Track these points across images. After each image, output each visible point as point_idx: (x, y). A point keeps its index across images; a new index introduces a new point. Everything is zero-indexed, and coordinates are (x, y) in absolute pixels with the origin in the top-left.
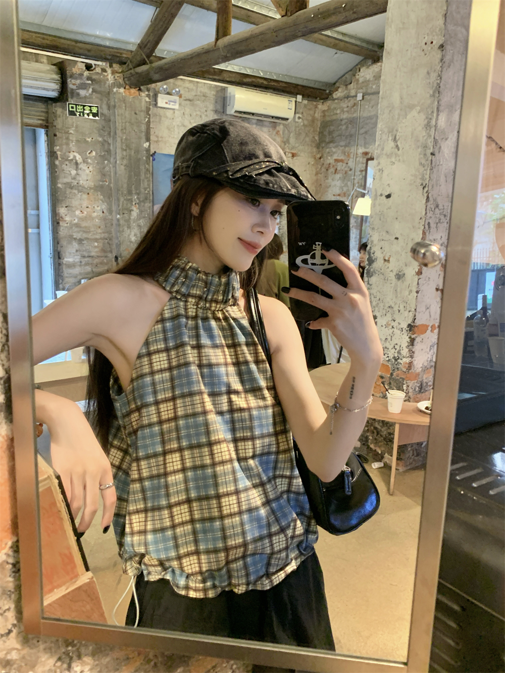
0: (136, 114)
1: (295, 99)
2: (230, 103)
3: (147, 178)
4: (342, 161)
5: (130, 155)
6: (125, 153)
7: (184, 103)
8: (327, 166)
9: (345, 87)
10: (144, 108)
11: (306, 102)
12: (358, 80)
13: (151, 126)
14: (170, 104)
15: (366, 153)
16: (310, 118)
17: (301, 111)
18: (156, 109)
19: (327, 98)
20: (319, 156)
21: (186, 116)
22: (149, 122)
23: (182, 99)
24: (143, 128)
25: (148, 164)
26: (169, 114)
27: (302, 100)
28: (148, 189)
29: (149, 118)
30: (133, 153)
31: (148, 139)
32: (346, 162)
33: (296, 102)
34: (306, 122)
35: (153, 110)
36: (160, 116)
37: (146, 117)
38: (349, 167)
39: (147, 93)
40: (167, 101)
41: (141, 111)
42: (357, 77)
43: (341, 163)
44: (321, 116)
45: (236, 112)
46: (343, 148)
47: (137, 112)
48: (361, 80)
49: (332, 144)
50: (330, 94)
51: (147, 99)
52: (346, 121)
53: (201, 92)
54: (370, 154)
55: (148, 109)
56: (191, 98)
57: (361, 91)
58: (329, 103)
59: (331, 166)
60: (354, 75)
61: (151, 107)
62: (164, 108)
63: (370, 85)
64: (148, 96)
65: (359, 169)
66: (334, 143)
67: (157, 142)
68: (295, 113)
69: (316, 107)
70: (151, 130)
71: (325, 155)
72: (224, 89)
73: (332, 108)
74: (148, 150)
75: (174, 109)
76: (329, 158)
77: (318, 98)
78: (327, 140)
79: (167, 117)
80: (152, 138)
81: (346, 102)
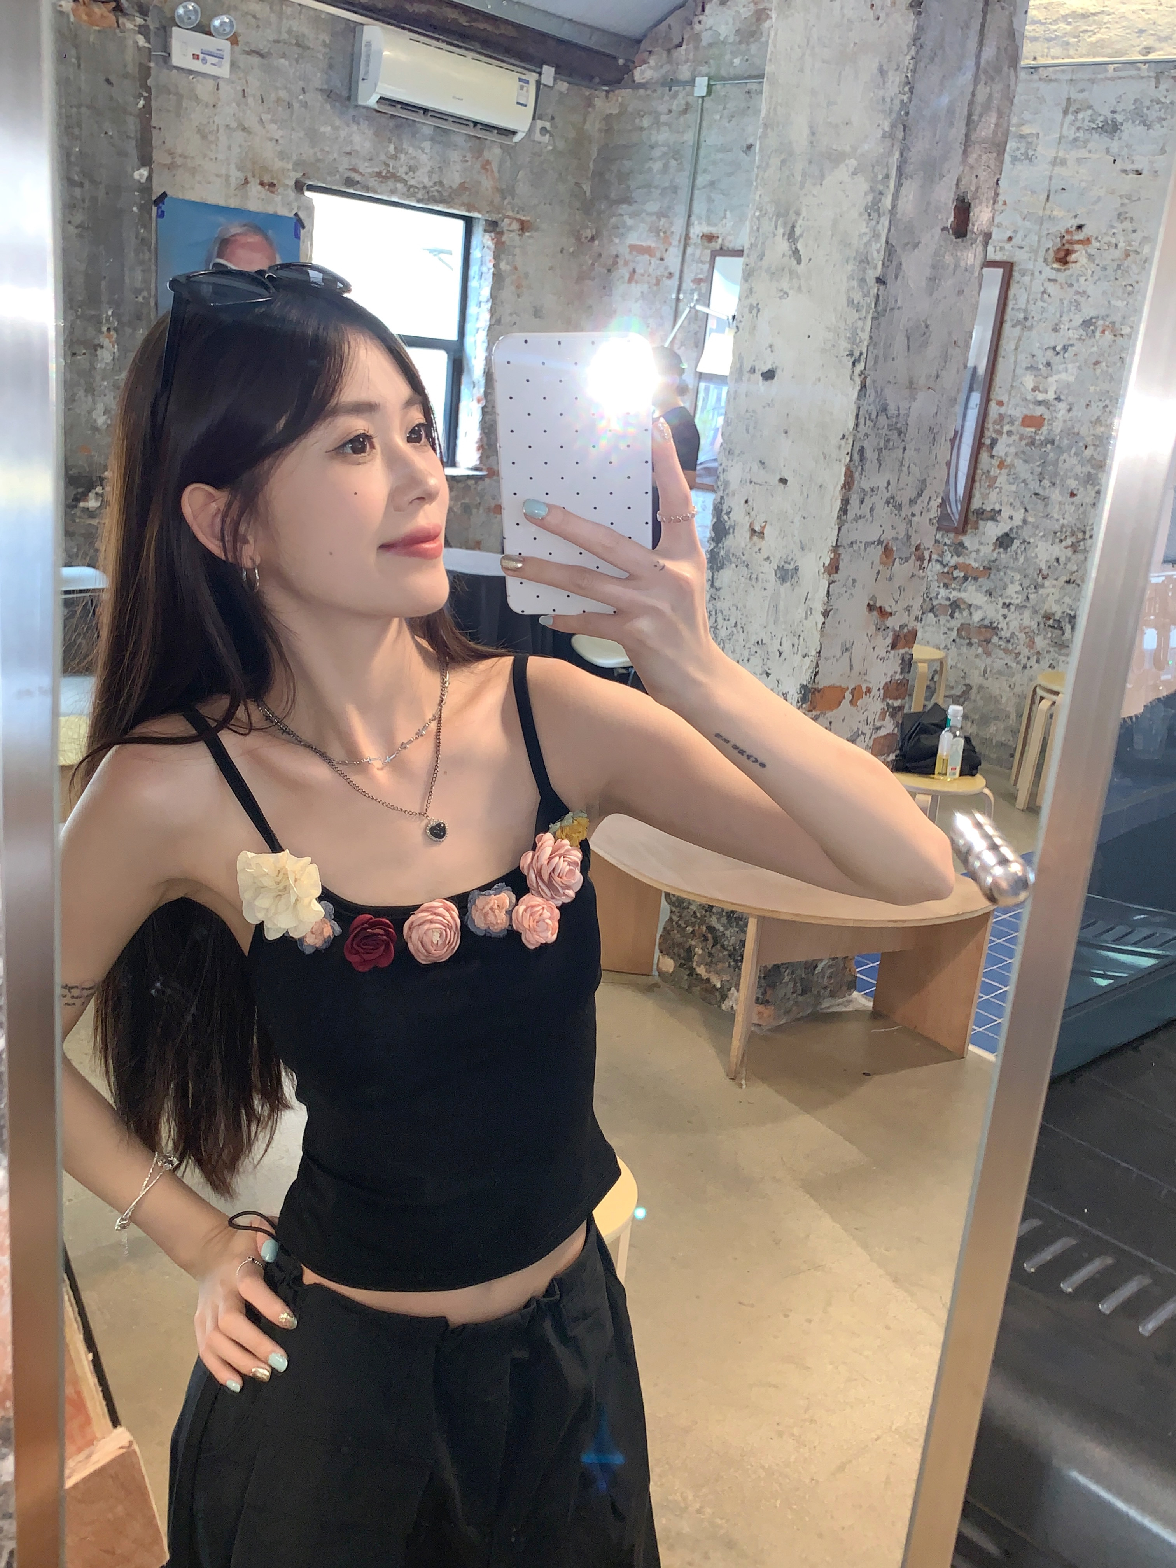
0: (108, 81)
1: (536, 76)
2: (367, 73)
3: (142, 263)
4: (648, 251)
5: (94, 199)
6: (78, 192)
7: (243, 59)
8: (611, 262)
9: (665, 55)
10: (132, 69)
11: (563, 86)
12: (697, 38)
13: (153, 124)
14: (204, 61)
15: (710, 238)
16: (572, 134)
17: (550, 111)
18: (165, 71)
19: (619, 81)
20: (589, 233)
21: (250, 100)
22: (147, 108)
23: (237, 48)
24: (132, 125)
25: (144, 226)
26: (203, 89)
27: (555, 79)
28: (145, 294)
29: (148, 100)
30: (101, 193)
31: (146, 160)
32: (658, 255)
33: (538, 83)
34: (561, 145)
35: (158, 76)
36: (180, 97)
37: (141, 95)
38: (666, 268)
39: (139, 21)
40: (198, 53)
41: (126, 76)
42: (697, 27)
43: (647, 257)
44: (600, 130)
45: (382, 99)
46: (654, 218)
47: (112, 78)
48: (706, 37)
49: (624, 206)
50: (628, 69)
51: (141, 41)
52: (665, 149)
53: (290, 32)
54: (720, 240)
55: (145, 72)
56: (263, 46)
57: (704, 69)
58: (623, 94)
59: (621, 261)
60: (690, 23)
61: (152, 65)
62: (190, 72)
63: (728, 57)
64: (143, 30)
65: (692, 276)
66: (630, 203)
67: (171, 167)
68: (534, 118)
69: (589, 103)
70: (155, 132)
71: (605, 233)
72: (354, 31)
73: (630, 109)
74: (146, 188)
75: (215, 78)
76: (617, 240)
77: (597, 80)
78: (613, 195)
79: (197, 100)
80: (158, 156)
81: (666, 98)
